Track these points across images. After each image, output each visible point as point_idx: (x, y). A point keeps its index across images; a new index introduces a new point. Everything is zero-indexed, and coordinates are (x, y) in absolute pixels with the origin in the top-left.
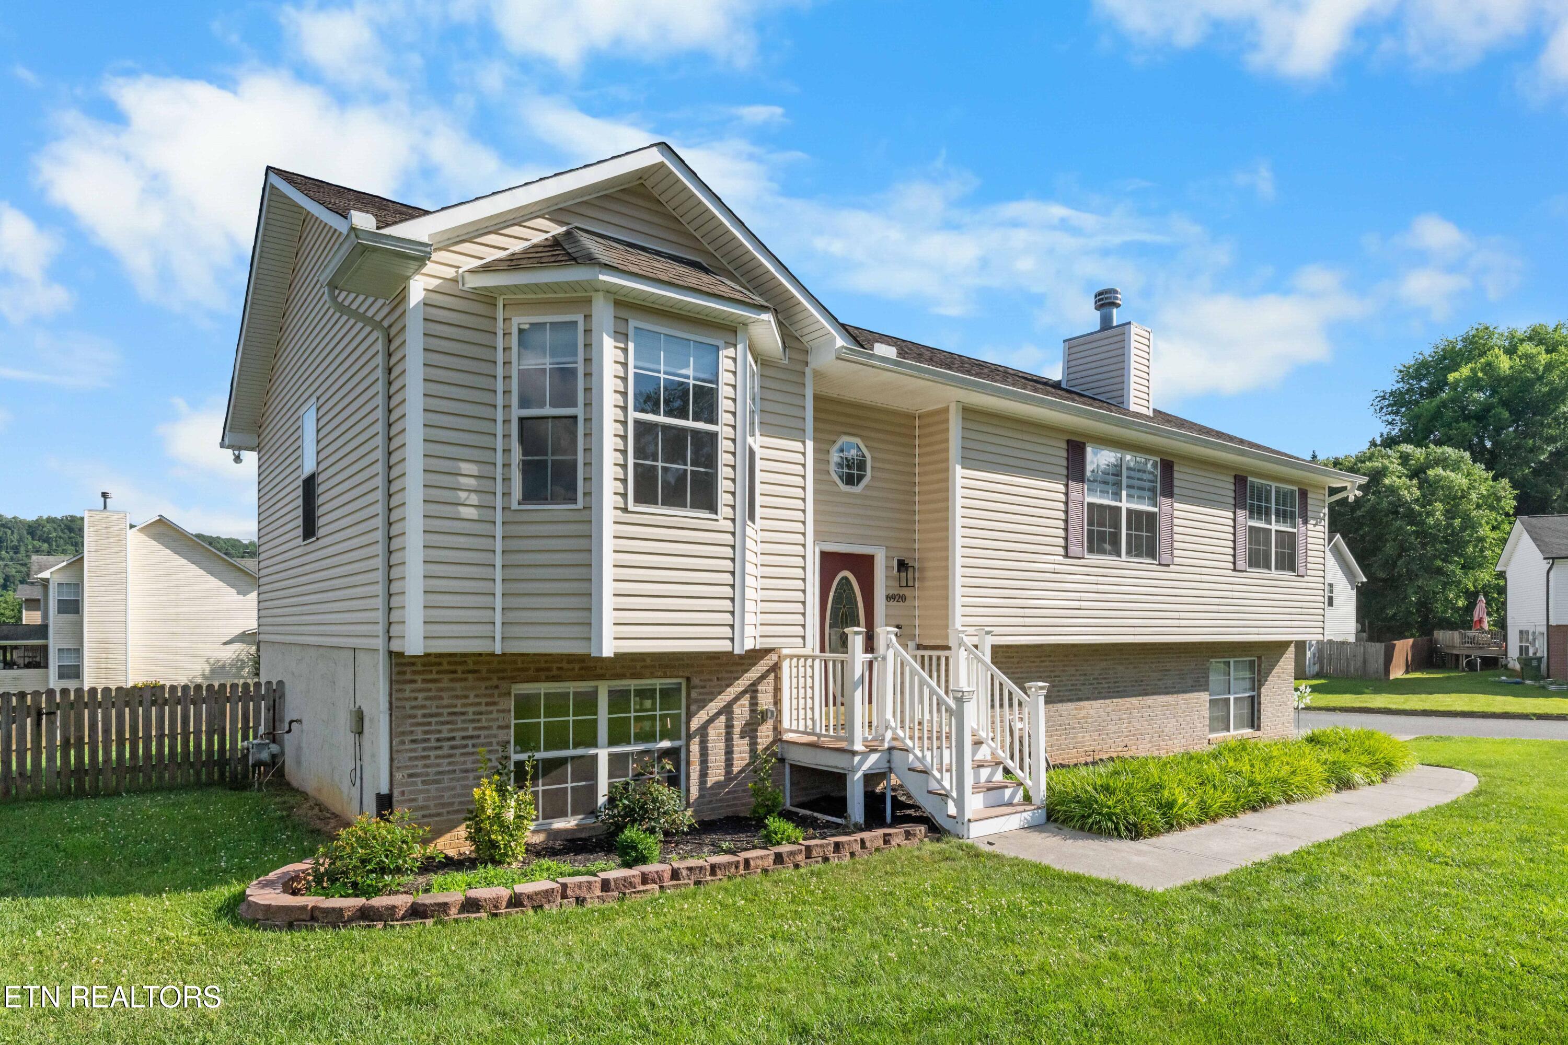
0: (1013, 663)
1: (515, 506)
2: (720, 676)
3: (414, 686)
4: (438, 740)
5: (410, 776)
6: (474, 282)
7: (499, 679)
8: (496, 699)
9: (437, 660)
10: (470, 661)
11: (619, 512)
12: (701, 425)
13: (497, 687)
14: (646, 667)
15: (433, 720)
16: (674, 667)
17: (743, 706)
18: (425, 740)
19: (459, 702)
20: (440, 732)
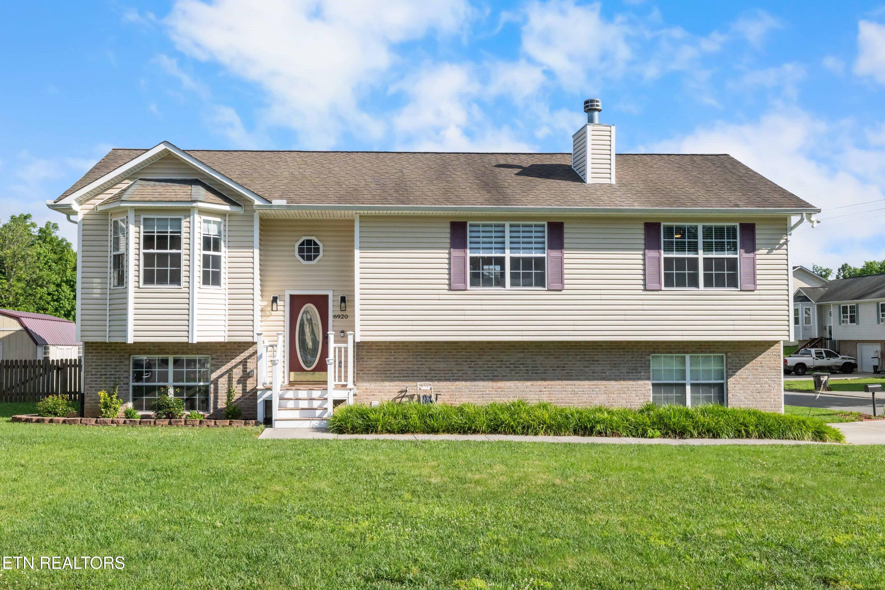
0: (432, 352)
1: (112, 288)
2: (227, 354)
3: (92, 354)
4: (101, 375)
5: (90, 387)
6: (100, 209)
7: (124, 352)
8: (123, 360)
9: (92, 345)
10: (113, 345)
11: (137, 288)
12: (174, 251)
13: (123, 356)
14: (189, 349)
15: (99, 367)
16: (203, 350)
17: (240, 368)
18: (96, 375)
19: (109, 361)
20: (101, 372)
